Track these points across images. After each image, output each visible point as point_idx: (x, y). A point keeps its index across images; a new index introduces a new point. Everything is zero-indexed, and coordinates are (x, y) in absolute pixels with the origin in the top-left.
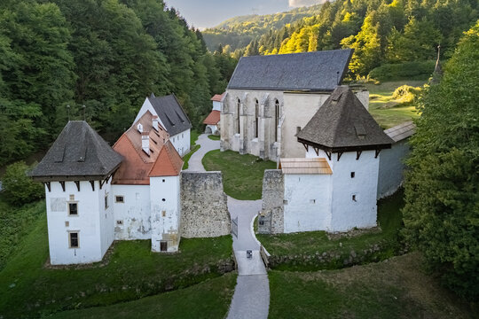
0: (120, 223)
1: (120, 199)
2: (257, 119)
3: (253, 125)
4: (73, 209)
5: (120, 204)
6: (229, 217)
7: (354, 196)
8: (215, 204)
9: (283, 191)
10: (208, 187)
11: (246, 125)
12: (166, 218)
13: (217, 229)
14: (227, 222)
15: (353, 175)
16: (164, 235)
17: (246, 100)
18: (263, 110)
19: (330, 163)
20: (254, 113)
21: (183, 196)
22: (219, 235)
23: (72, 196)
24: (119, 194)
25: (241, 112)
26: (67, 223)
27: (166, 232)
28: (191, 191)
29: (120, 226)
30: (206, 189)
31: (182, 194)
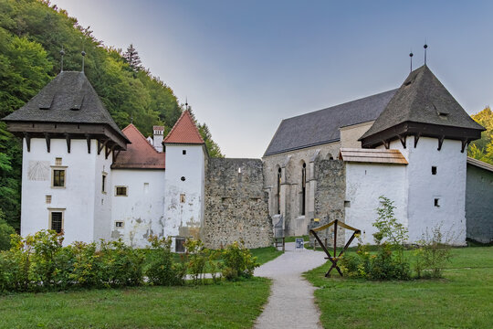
0: (119, 224)
1: (121, 191)
2: (304, 189)
3: (299, 197)
4: (59, 179)
5: (121, 198)
6: (271, 222)
7: (436, 201)
8: (253, 203)
9: (344, 188)
10: (243, 179)
11: (288, 197)
12: (186, 205)
13: (254, 239)
14: (268, 228)
15: (434, 170)
16: (182, 229)
17: (290, 163)
18: (312, 170)
19: (405, 153)
20: (300, 181)
21: (209, 191)
22: (256, 247)
23: (59, 159)
24: (121, 184)
25: (283, 180)
26: (49, 197)
27: (184, 225)
28: (219, 183)
29: (119, 229)
30: (240, 181)
31: (207, 187)
